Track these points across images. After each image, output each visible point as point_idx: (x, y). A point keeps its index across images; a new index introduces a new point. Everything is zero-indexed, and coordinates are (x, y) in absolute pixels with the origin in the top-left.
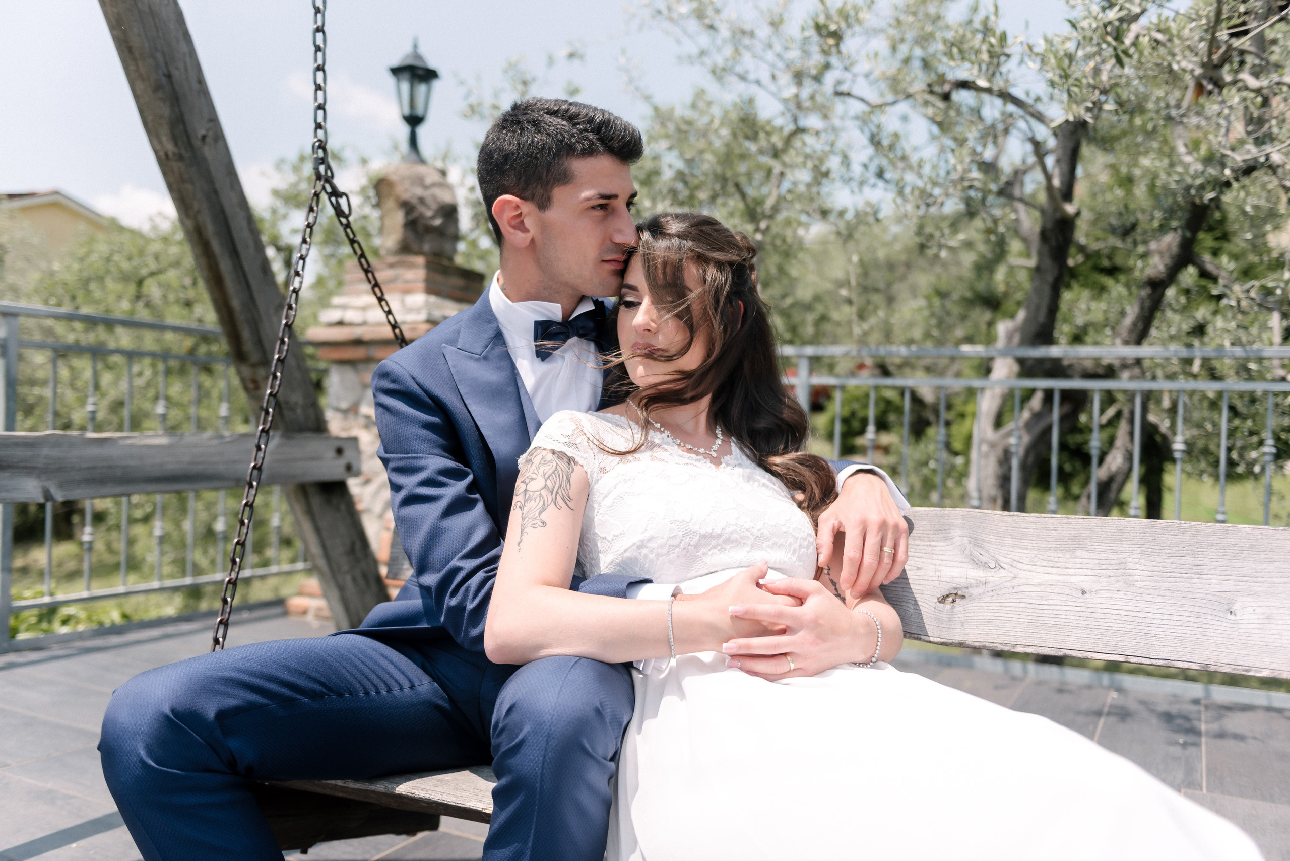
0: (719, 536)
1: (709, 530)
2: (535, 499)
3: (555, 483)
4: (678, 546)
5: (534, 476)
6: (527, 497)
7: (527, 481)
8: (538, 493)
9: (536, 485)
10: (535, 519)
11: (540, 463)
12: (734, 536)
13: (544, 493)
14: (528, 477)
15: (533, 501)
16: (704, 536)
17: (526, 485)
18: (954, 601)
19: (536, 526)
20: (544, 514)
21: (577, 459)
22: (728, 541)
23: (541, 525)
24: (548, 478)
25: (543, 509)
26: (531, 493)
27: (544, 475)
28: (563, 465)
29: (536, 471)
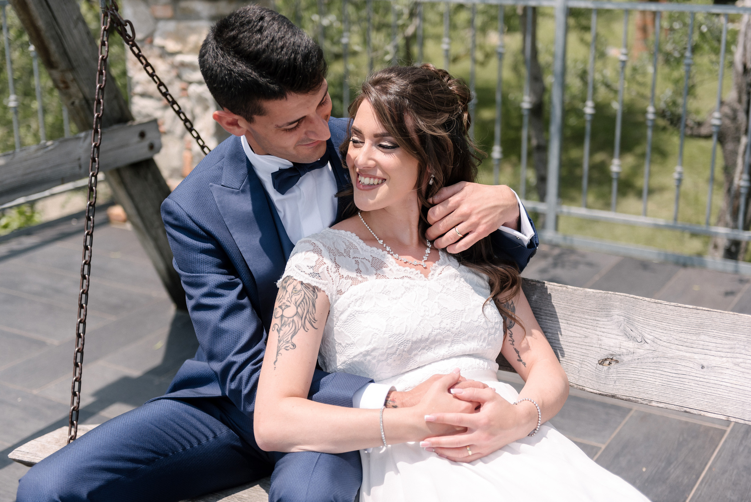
0: (427, 339)
1: (419, 337)
2: (289, 324)
3: (304, 310)
4: (394, 353)
5: (288, 304)
6: (283, 322)
7: (283, 307)
8: (291, 319)
9: (290, 312)
10: (288, 342)
11: (292, 293)
12: (438, 338)
13: (296, 319)
14: (284, 303)
15: (287, 326)
16: (415, 342)
17: (283, 311)
18: (610, 364)
19: (288, 348)
20: (295, 337)
21: (320, 286)
22: (434, 342)
23: (292, 347)
24: (299, 305)
25: (295, 333)
26: (286, 319)
27: (296, 303)
28: (310, 294)
29: (289, 299)
